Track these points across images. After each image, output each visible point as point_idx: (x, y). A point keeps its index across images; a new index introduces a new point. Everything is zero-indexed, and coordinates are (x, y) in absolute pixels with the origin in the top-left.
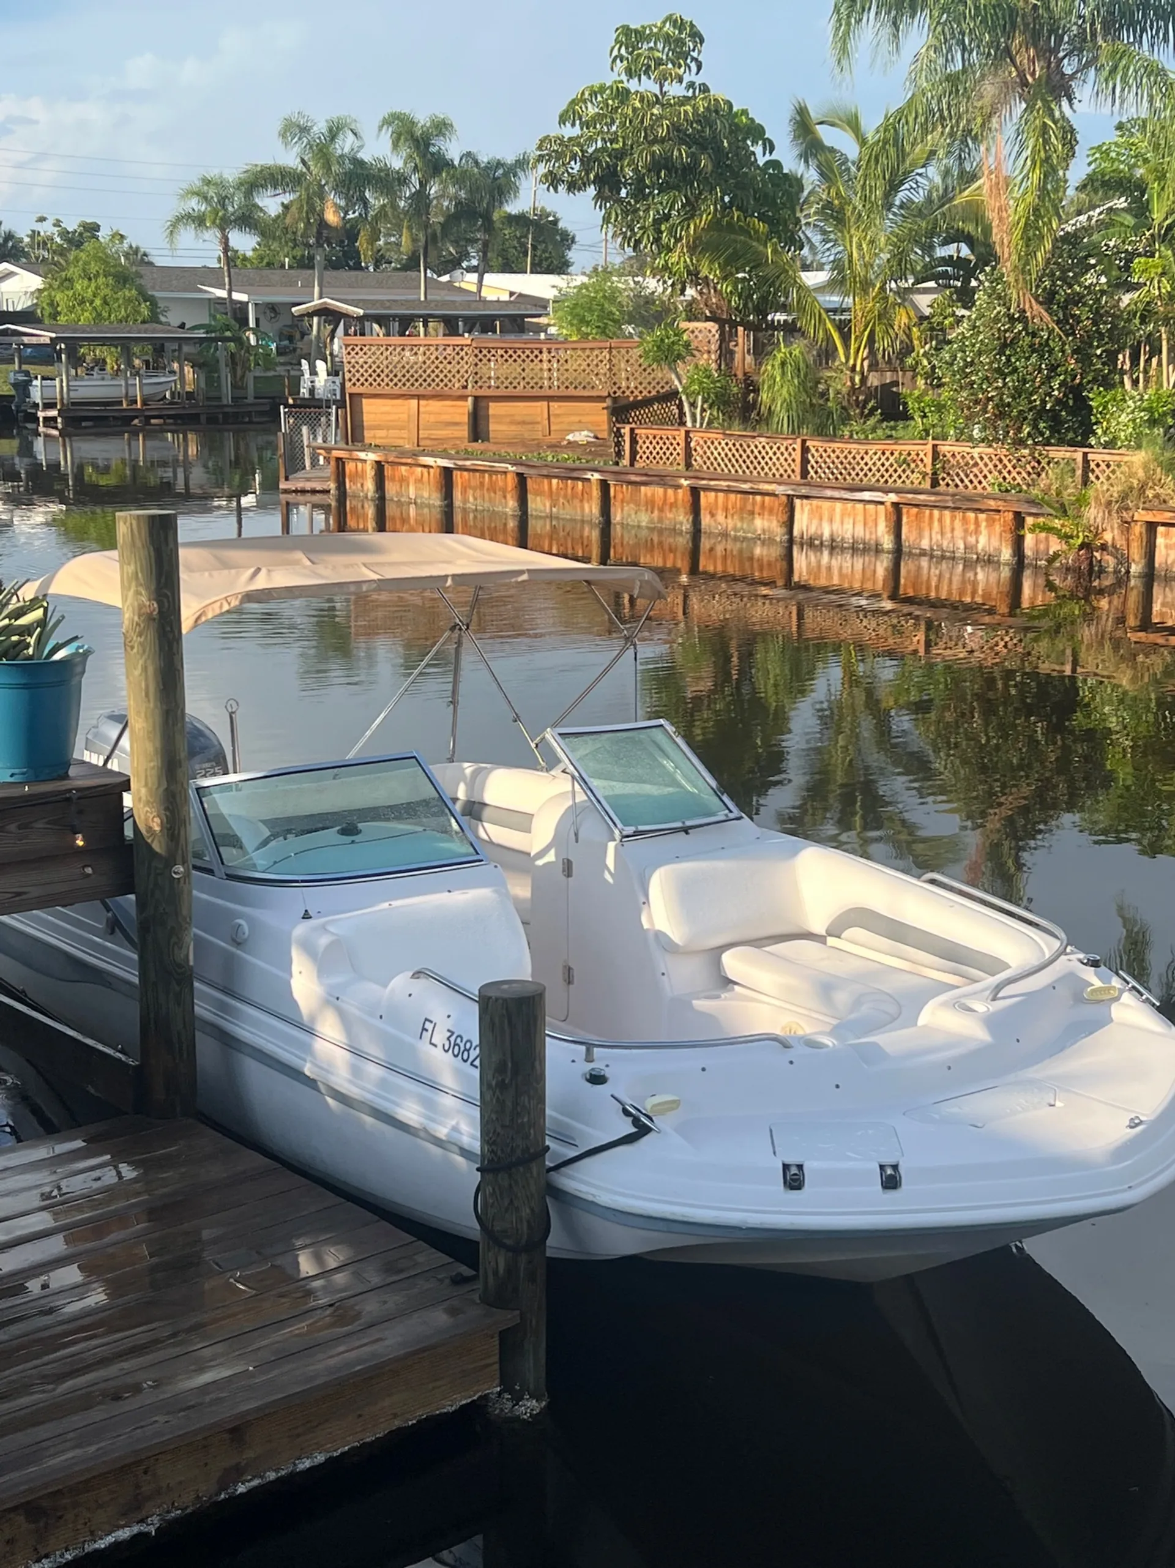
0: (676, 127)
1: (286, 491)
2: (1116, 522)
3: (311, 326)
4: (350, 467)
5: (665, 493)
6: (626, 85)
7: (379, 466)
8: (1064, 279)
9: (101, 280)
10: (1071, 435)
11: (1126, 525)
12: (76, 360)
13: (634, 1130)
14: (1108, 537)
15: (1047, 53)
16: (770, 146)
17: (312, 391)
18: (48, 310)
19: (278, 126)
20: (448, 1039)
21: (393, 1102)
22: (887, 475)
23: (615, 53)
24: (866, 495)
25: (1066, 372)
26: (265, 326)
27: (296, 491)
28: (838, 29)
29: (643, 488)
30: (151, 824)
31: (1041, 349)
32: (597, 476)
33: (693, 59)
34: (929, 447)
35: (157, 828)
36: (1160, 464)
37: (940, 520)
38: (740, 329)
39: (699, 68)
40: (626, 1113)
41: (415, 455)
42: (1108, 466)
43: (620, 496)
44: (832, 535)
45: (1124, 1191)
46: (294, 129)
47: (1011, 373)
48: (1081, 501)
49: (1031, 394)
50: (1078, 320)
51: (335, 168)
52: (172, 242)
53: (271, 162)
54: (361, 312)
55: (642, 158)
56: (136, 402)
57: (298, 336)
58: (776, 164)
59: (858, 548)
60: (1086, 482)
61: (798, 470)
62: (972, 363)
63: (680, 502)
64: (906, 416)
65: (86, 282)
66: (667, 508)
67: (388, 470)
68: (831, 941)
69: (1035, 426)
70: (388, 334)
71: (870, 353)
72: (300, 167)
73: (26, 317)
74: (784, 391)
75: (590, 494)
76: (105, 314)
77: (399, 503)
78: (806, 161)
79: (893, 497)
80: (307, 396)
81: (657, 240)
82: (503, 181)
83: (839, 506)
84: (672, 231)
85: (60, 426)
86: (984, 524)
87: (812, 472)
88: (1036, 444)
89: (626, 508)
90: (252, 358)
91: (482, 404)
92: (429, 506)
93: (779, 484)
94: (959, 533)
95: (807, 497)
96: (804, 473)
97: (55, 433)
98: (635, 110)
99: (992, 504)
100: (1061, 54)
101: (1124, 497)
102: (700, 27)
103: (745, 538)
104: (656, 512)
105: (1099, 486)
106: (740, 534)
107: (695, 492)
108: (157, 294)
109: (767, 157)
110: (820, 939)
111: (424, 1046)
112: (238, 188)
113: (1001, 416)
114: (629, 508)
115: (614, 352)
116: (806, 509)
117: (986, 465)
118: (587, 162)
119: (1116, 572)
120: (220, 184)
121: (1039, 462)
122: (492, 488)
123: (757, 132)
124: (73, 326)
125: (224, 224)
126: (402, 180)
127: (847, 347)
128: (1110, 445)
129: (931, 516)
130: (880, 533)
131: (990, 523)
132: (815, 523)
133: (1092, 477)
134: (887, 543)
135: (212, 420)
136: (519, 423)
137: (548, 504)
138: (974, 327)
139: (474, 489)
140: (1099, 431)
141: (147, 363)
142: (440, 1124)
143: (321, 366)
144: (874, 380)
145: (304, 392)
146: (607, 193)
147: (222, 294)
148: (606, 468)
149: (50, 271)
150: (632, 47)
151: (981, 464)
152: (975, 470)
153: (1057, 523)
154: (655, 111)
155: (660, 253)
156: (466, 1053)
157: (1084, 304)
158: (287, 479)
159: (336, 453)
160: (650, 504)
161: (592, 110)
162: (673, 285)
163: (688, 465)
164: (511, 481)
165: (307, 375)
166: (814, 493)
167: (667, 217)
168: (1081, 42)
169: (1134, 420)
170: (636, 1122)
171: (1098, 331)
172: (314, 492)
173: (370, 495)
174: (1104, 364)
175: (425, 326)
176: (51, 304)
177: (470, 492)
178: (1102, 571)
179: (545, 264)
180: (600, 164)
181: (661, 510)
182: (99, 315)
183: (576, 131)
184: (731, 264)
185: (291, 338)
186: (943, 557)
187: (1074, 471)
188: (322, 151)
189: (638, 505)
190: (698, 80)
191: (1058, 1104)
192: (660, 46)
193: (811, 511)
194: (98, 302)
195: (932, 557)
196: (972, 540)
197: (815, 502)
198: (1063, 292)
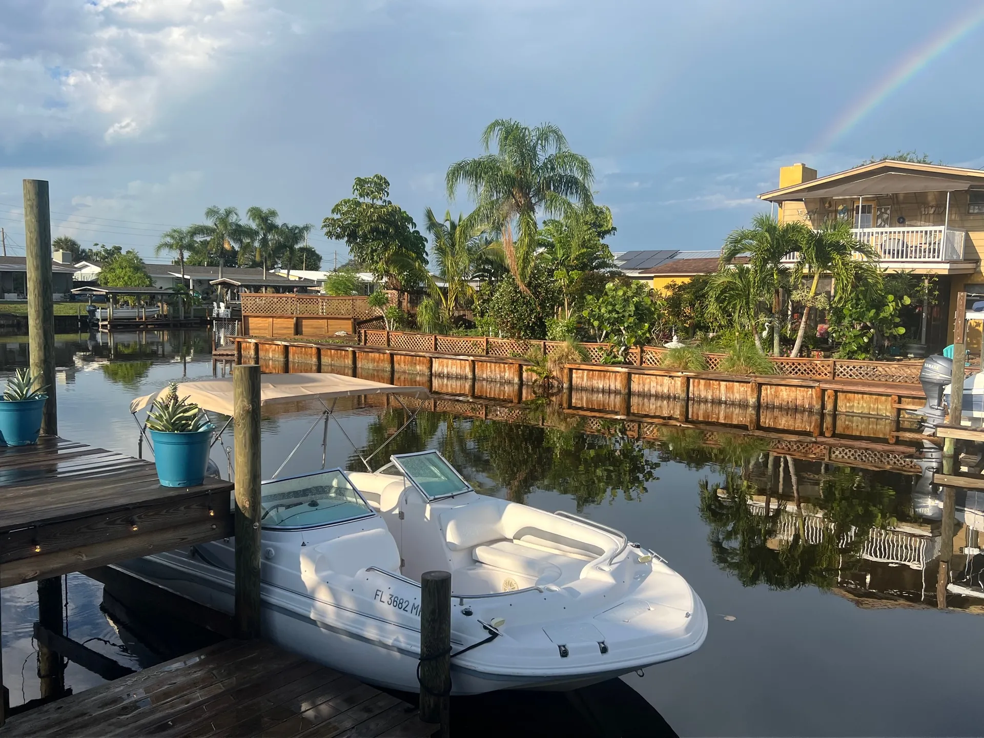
0: (379, 217)
1: (215, 355)
2: (558, 368)
3: (218, 289)
4: (243, 345)
5: (379, 356)
6: (358, 200)
7: (256, 345)
8: (534, 277)
9: (128, 269)
10: (538, 336)
11: (562, 369)
12: (116, 302)
13: (491, 636)
14: (554, 374)
15: (526, 195)
16: (414, 225)
17: (218, 314)
18: (103, 281)
19: (205, 210)
20: (390, 599)
21: (362, 630)
22: (468, 350)
23: (355, 187)
24: (461, 357)
25: (536, 312)
26: (197, 288)
27: (220, 355)
28: (448, 184)
29: (370, 354)
30: (245, 504)
31: (527, 303)
32: (351, 349)
33: (385, 191)
34: (485, 339)
35: (247, 506)
36: (573, 347)
37: (490, 367)
38: (406, 293)
39: (388, 194)
40: (485, 628)
41: (273, 340)
42: (553, 347)
43: (360, 357)
44: (448, 372)
45: (692, 645)
46: (211, 212)
47: (516, 312)
48: (545, 360)
49: (524, 320)
50: (540, 293)
51: (229, 228)
52: (157, 254)
53: (202, 224)
54: (240, 284)
55: (367, 228)
56: (142, 318)
57: (211, 293)
58: (417, 232)
59: (458, 377)
60: (545, 353)
61: (433, 347)
62: (501, 308)
63: (385, 359)
64: (475, 327)
65: (121, 270)
66: (380, 362)
67: (260, 346)
68: (515, 541)
69: (525, 332)
70: (250, 292)
71: (455, 304)
72: (215, 227)
73: (93, 283)
74: (427, 317)
75: (348, 356)
76: (129, 283)
77: (265, 359)
78: (430, 231)
79: (472, 358)
80: (215, 316)
81: (372, 259)
82: (298, 235)
83: (450, 361)
84: (378, 255)
85: (109, 328)
86: (507, 368)
87: (439, 348)
88: (526, 338)
89: (363, 361)
90: (192, 301)
91: (300, 320)
92: (278, 361)
93: (427, 352)
94: (497, 372)
95: (438, 358)
96: (436, 349)
97: (107, 331)
98: (364, 209)
99: (511, 361)
100: (531, 196)
101: (560, 359)
102: (388, 179)
103: (413, 373)
104: (376, 364)
105: (551, 355)
106: (411, 372)
107: (392, 355)
108: (152, 275)
109: (414, 229)
110: (511, 541)
111: (377, 602)
112: (187, 234)
113: (513, 328)
114: (364, 362)
115: (354, 301)
116: (437, 362)
117: (507, 346)
118: (344, 228)
119: (558, 387)
120: (180, 232)
121: (527, 346)
122: (306, 354)
123: (410, 220)
124: (115, 287)
125: (181, 248)
126: (257, 233)
127: (447, 300)
128: (554, 339)
129: (487, 365)
130: (466, 372)
131: (510, 368)
132: (441, 367)
133: (547, 351)
134: (470, 375)
135: (175, 325)
136: (315, 328)
137: (330, 360)
138: (501, 295)
139: (298, 354)
140: (549, 334)
141: (147, 303)
142: (388, 638)
143: (222, 305)
144: (456, 314)
145: (214, 315)
146: (352, 239)
147: (180, 276)
148: (355, 346)
149: (104, 265)
150: (362, 186)
151: (505, 346)
152: (503, 348)
153: (535, 368)
154: (372, 210)
155: (373, 264)
156: (400, 605)
157: (542, 287)
158: (216, 350)
159: (238, 340)
160: (373, 360)
161: (345, 209)
162: (378, 276)
163: (389, 345)
164: (314, 351)
165: (216, 308)
166: (441, 356)
167: (376, 250)
168: (538, 192)
169: (562, 330)
170: (490, 632)
171: (547, 297)
172: (227, 355)
173: (252, 356)
174: (550, 309)
175: (266, 289)
176: (105, 278)
177: (296, 356)
178: (553, 386)
179: (310, 267)
180: (349, 229)
181: (378, 362)
182: (126, 283)
183: (339, 216)
184: (402, 268)
185: (207, 294)
186: (492, 381)
187: (540, 349)
188: (224, 221)
189: (368, 360)
190: (387, 199)
191: (651, 609)
192: (373, 186)
193: (439, 363)
194: (126, 278)
195: (487, 381)
196: (503, 374)
197: (441, 360)
198: (534, 283)
